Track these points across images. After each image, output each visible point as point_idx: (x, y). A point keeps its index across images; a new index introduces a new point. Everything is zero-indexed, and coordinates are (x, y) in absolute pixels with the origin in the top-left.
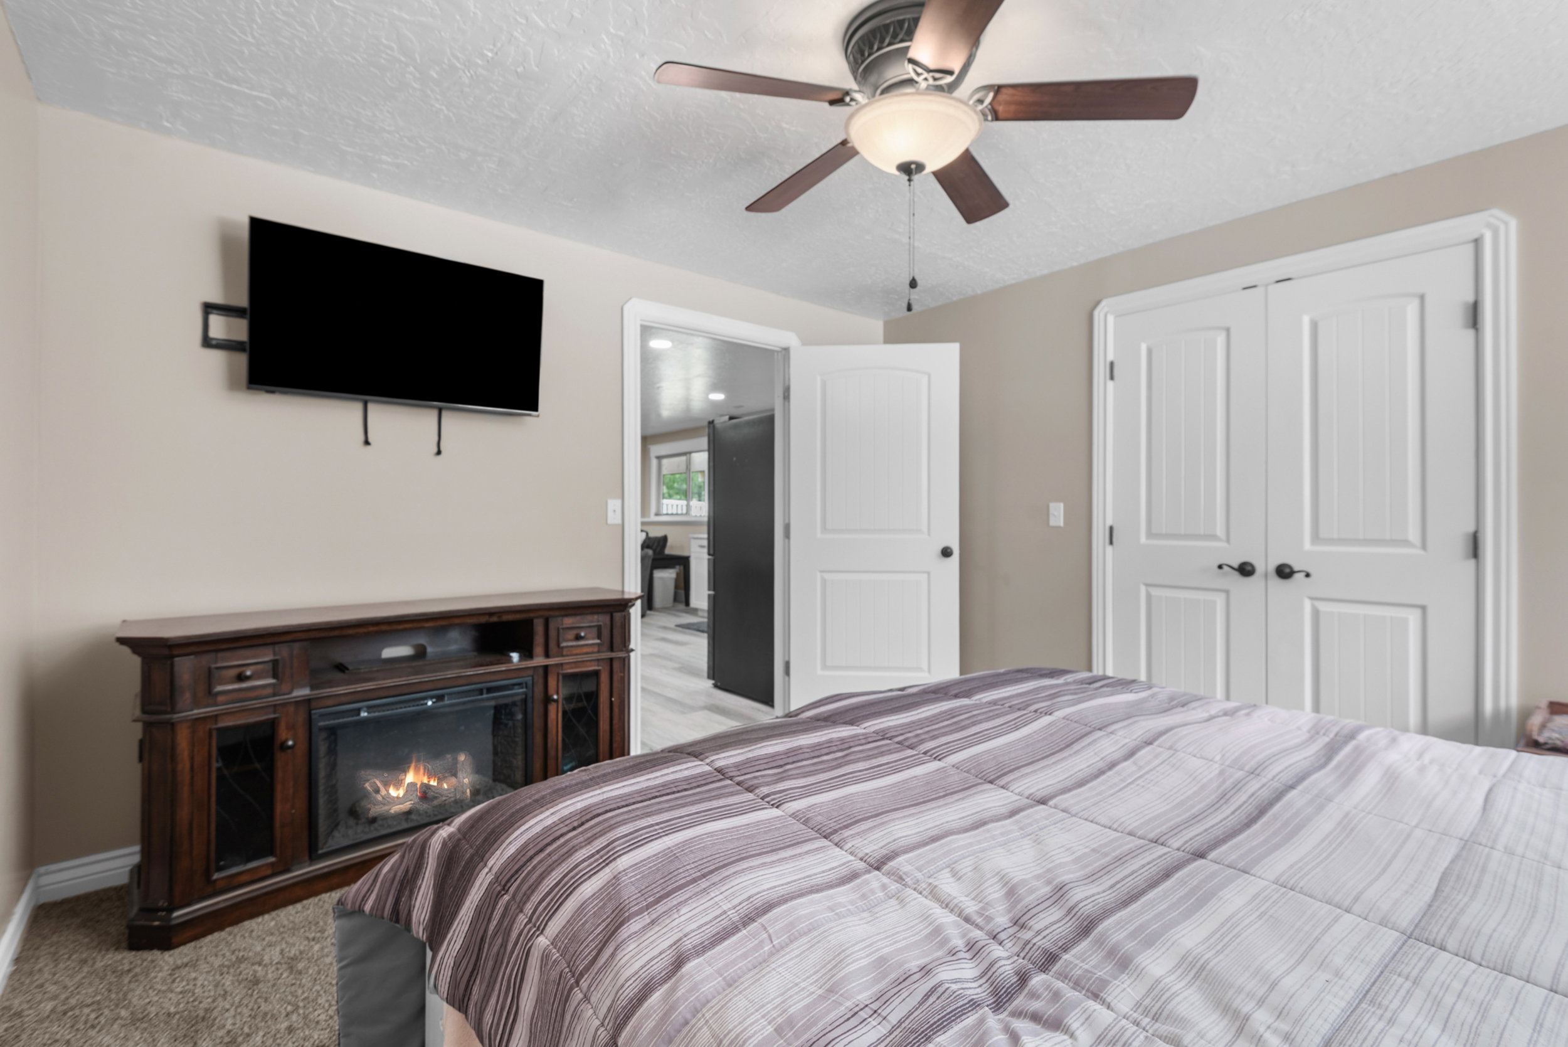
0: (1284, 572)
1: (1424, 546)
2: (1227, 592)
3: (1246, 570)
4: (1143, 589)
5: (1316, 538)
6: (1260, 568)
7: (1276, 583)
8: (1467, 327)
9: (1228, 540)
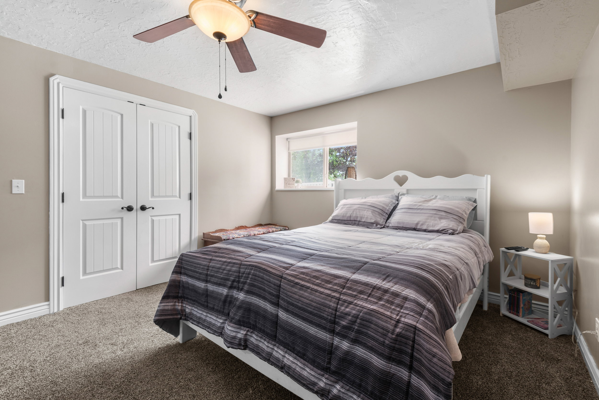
0: (143, 208)
1: (180, 197)
2: (122, 218)
3: (130, 209)
4: (81, 222)
5: (153, 195)
6: (135, 207)
7: (140, 212)
8: (189, 139)
9: (122, 198)
